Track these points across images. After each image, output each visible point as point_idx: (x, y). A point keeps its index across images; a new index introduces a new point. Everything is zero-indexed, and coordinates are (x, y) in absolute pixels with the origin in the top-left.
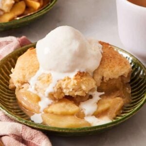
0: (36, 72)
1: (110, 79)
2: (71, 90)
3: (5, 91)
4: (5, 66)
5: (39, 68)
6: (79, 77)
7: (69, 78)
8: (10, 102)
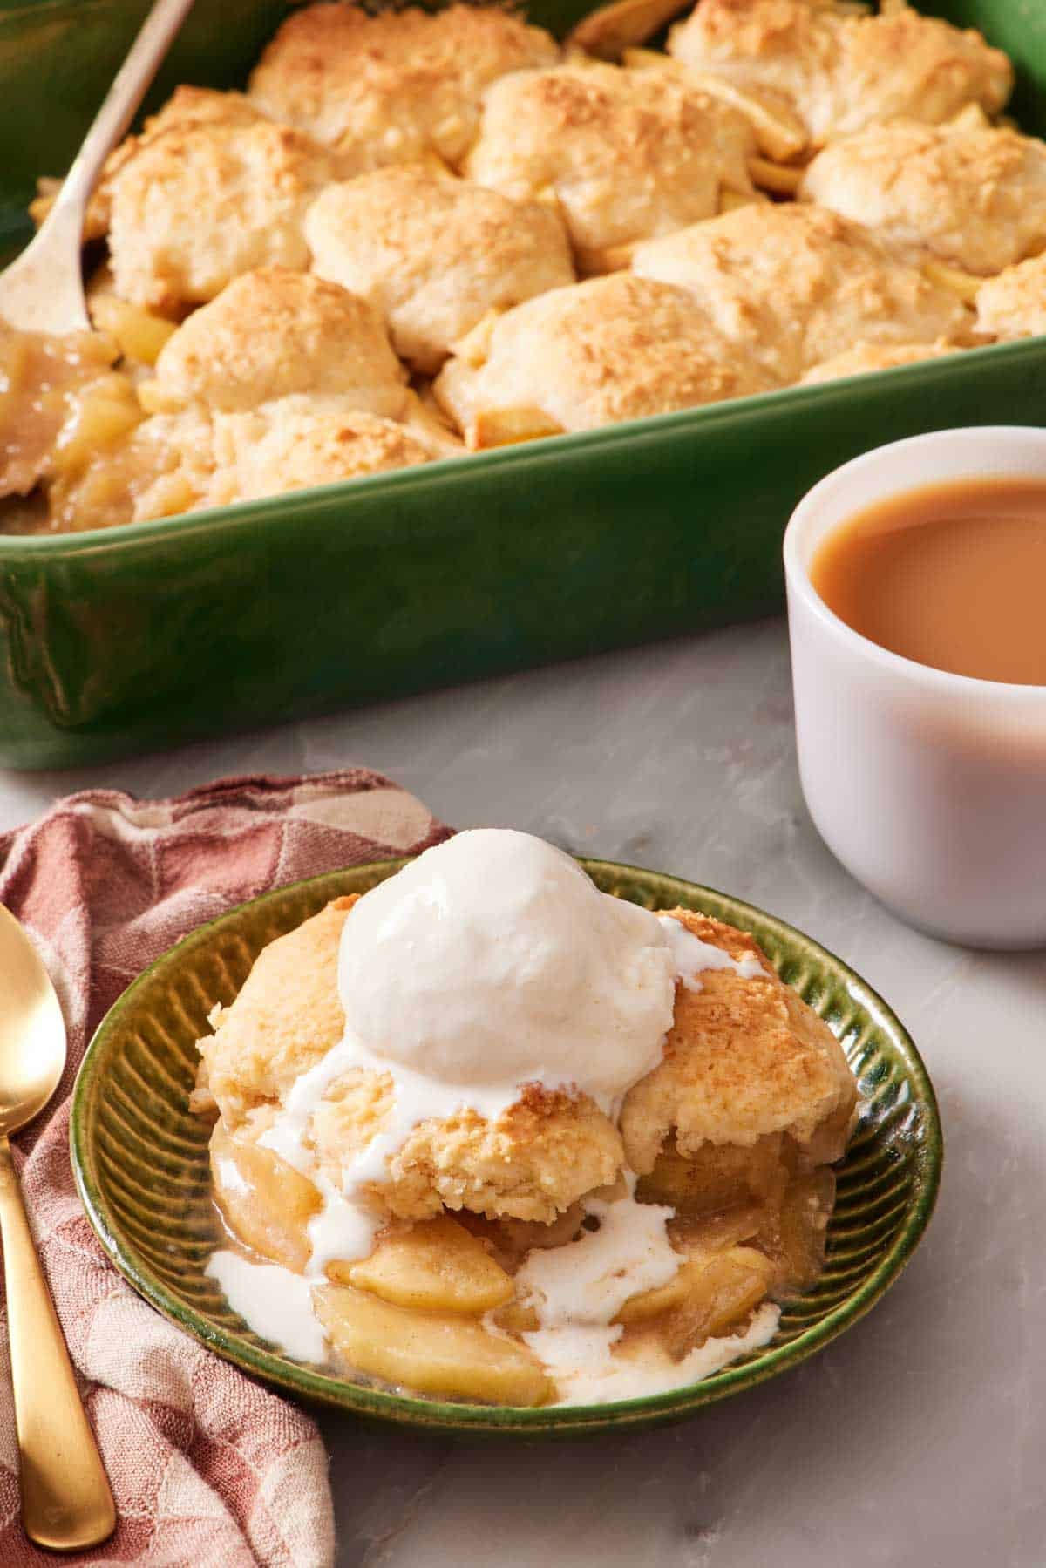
0: (323, 1050)
1: (708, 1144)
2: (478, 1184)
3: (162, 1122)
4: (194, 979)
5: (341, 1034)
6: (530, 1121)
7: (477, 1121)
8: (172, 1191)
